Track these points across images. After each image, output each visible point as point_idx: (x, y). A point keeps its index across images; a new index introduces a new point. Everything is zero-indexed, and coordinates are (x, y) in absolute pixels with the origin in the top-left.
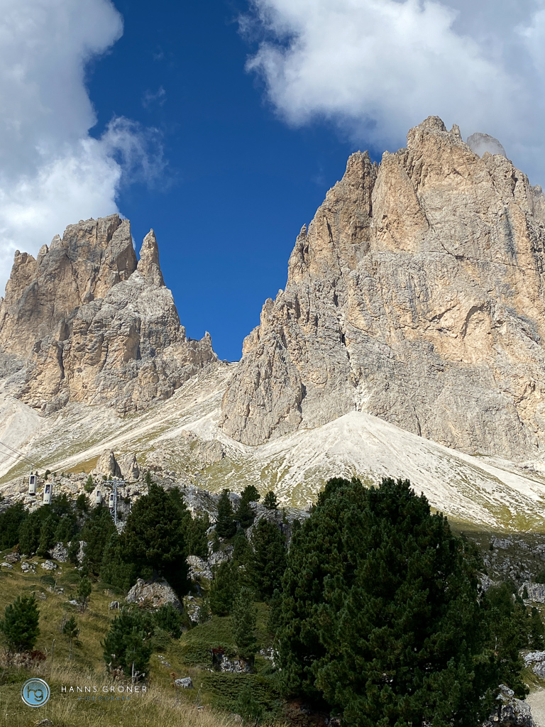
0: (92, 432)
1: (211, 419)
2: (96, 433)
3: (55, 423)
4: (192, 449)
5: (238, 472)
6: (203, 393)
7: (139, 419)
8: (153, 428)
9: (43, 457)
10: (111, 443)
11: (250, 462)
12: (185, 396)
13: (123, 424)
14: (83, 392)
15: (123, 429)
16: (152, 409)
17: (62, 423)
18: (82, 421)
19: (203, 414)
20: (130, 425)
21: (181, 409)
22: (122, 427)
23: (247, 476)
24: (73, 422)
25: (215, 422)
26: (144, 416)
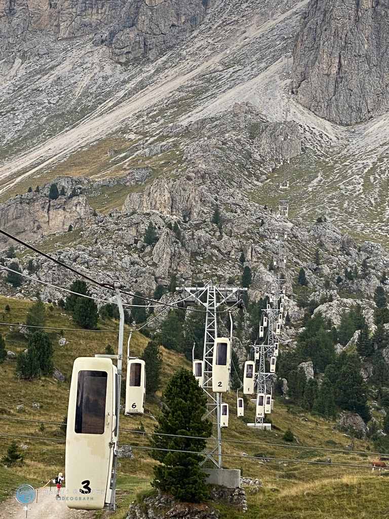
0: (78, 91)
1: (277, 77)
2: (86, 94)
4: (252, 137)
5: (328, 176)
6: (256, 18)
7: (151, 69)
8: (180, 89)
9: (8, 137)
10: (113, 115)
11: (346, 158)
12: (225, 23)
13: (125, 76)
14: (50, 16)
15: (130, 86)
16: (170, 48)
17: (22, 72)
18: (57, 72)
19: (263, 65)
20: (139, 79)
21: (222, 50)
22: (125, 82)
23: (343, 187)
24: (43, 71)
25: (283, 84)
26: (159, 62)
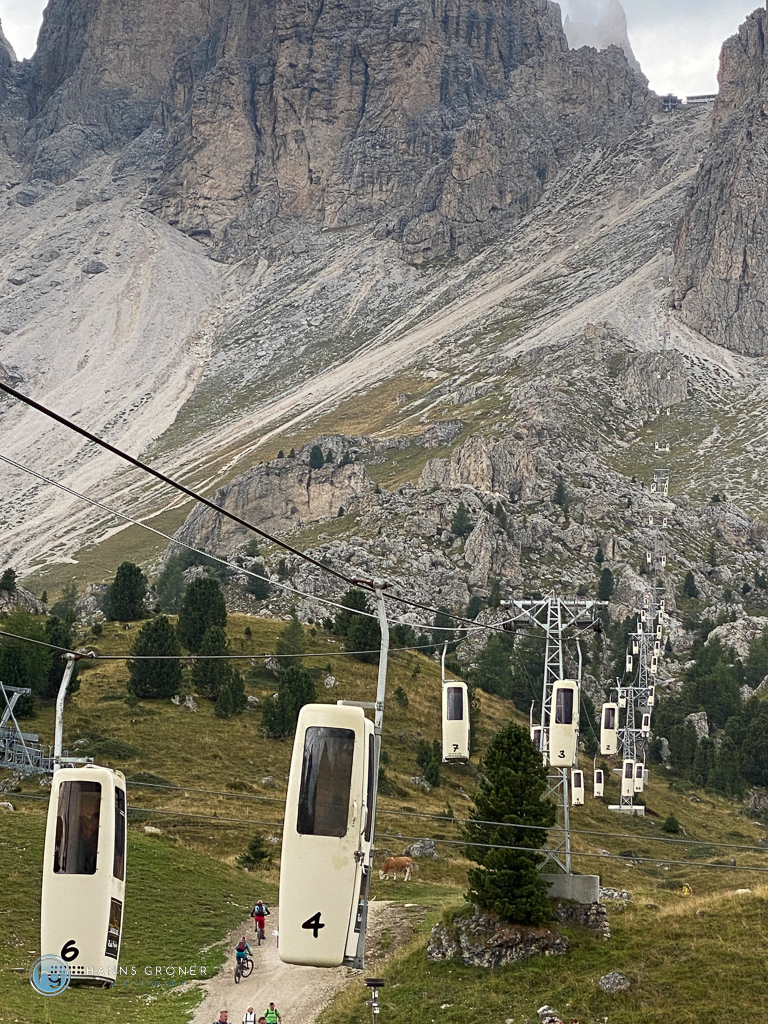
0: (353, 307)
1: (650, 284)
2: (363, 312)
3: (255, 280)
4: (613, 374)
5: (728, 433)
6: (619, 196)
7: (461, 273)
8: (504, 304)
9: (248, 376)
10: (404, 342)
11: (755, 405)
12: (571, 204)
13: (422, 284)
15: (430, 298)
16: (490, 242)
17: (268, 280)
18: (320, 279)
19: (628, 267)
20: (443, 288)
21: (567, 245)
22: (422, 293)
23: (750, 448)
24: (300, 278)
25: (659, 294)
26: (474, 262)
